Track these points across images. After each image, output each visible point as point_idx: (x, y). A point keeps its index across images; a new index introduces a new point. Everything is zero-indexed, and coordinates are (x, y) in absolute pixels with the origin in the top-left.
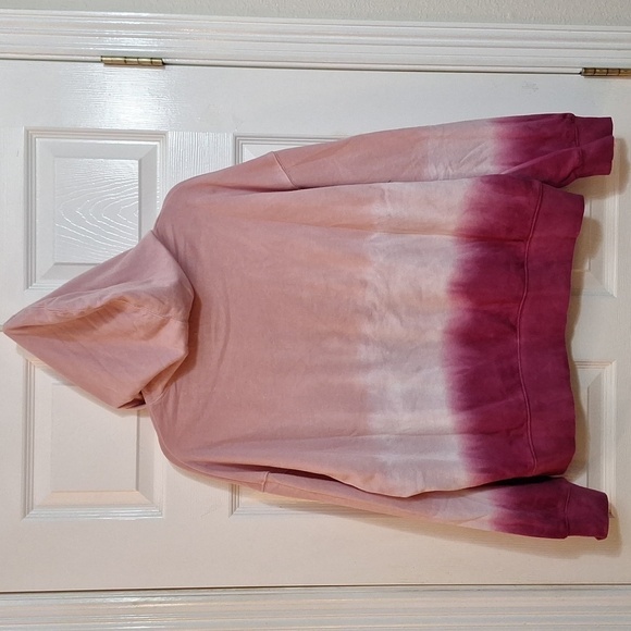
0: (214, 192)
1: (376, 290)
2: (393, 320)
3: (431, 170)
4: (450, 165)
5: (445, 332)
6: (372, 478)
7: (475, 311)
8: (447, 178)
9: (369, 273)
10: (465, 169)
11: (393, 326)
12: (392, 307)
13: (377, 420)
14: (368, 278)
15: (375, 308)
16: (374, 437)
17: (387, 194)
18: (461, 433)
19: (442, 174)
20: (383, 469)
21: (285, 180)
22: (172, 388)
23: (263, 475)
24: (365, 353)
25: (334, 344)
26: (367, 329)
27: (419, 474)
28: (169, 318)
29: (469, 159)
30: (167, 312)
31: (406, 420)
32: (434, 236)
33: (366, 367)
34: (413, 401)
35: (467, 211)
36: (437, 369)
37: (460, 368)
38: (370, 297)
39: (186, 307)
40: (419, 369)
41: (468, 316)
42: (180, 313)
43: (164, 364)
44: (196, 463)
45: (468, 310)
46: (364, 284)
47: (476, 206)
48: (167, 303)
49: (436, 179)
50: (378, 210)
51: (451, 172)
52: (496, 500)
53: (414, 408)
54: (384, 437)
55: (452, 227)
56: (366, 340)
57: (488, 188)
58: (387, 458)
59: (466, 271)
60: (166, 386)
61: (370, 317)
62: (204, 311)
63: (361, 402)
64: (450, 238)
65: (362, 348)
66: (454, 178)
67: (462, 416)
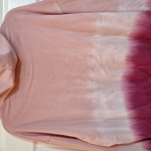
0: (27, 14)
1: (96, 59)
2: (102, 72)
3: (121, 8)
4: (129, 6)
5: (123, 77)
6: (94, 139)
7: (135, 68)
8: (127, 11)
9: (94, 52)
10: (134, 8)
11: (102, 74)
12: (102, 66)
13: (96, 113)
14: (93, 54)
15: (96, 66)
16: (95, 120)
17: (103, 17)
18: (130, 119)
19: (125, 9)
20: (99, 135)
21: (59, 10)
22: (8, 100)
23: (48, 138)
24: (91, 85)
25: (78, 81)
26: (92, 75)
27: (115, 137)
28: (5, 69)
29: (136, 4)
30: (5, 66)
31: (108, 113)
32: (120, 37)
33: (91, 91)
34: (111, 105)
35: (135, 26)
36: (120, 92)
37: (129, 92)
38: (94, 62)
39: (14, 64)
40: (113, 92)
41: (132, 70)
42: (11, 67)
43: (4, 89)
44: (19, 133)
45: (132, 68)
46: (91, 56)
47: (140, 24)
48: (4, 62)
49: (123, 12)
50: (99, 24)
51: (129, 9)
52: (144, 146)
53: (111, 109)
54: (99, 120)
55: (129, 33)
56: (92, 80)
57: (145, 16)
58: (101, 129)
59: (134, 51)
60: (5, 99)
61: (93, 70)
62: (22, 67)
63: (89, 106)
64: (127, 38)
65: (89, 83)
66: (130, 11)
67: (131, 112)
